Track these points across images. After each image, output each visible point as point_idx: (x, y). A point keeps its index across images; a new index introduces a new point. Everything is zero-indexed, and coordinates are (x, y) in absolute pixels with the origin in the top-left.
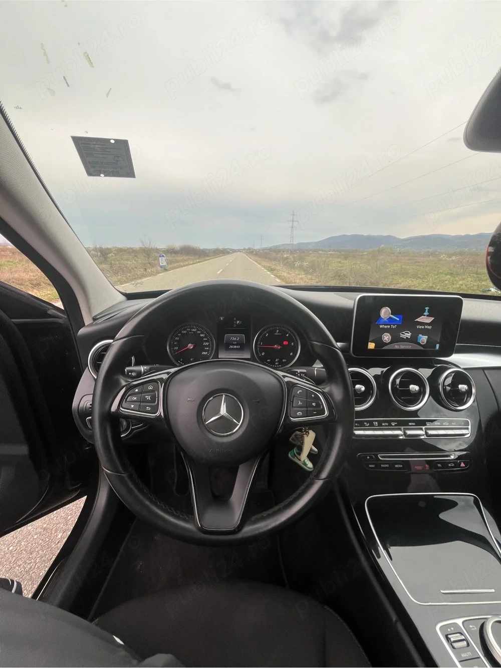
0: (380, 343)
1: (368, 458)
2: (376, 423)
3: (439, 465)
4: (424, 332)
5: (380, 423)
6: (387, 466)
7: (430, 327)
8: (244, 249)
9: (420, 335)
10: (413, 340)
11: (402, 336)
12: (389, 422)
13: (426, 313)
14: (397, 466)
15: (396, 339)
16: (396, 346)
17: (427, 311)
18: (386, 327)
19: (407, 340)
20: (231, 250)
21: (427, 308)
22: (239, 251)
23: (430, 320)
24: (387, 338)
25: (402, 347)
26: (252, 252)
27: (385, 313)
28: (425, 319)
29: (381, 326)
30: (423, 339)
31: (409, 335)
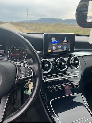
0: (52, 50)
2: (52, 76)
3: (71, 86)
4: (65, 45)
5: (54, 76)
6: (56, 89)
7: (67, 44)
8: (10, 22)
10: (62, 48)
11: (59, 47)
12: (56, 75)
13: (65, 39)
14: (59, 89)
15: (57, 49)
16: (57, 51)
20: (4, 22)
22: (7, 22)
24: (54, 48)
26: (13, 23)
28: (65, 41)
29: (52, 44)
31: (61, 47)
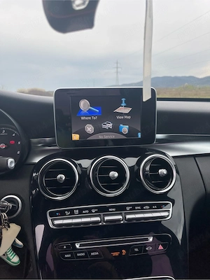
0: (83, 133)
1: (65, 247)
2: (77, 211)
3: (136, 250)
4: (125, 122)
5: (81, 211)
6: (83, 254)
7: (129, 117)
9: (121, 125)
10: (116, 130)
11: (104, 126)
12: (90, 209)
13: (123, 104)
14: (92, 254)
15: (98, 130)
16: (100, 136)
17: (123, 102)
18: (87, 118)
19: (109, 130)
21: (123, 99)
23: (127, 110)
24: (90, 129)
25: (106, 137)
27: (84, 105)
28: (124, 110)
29: (82, 118)
30: (125, 129)
31: (110, 125)
